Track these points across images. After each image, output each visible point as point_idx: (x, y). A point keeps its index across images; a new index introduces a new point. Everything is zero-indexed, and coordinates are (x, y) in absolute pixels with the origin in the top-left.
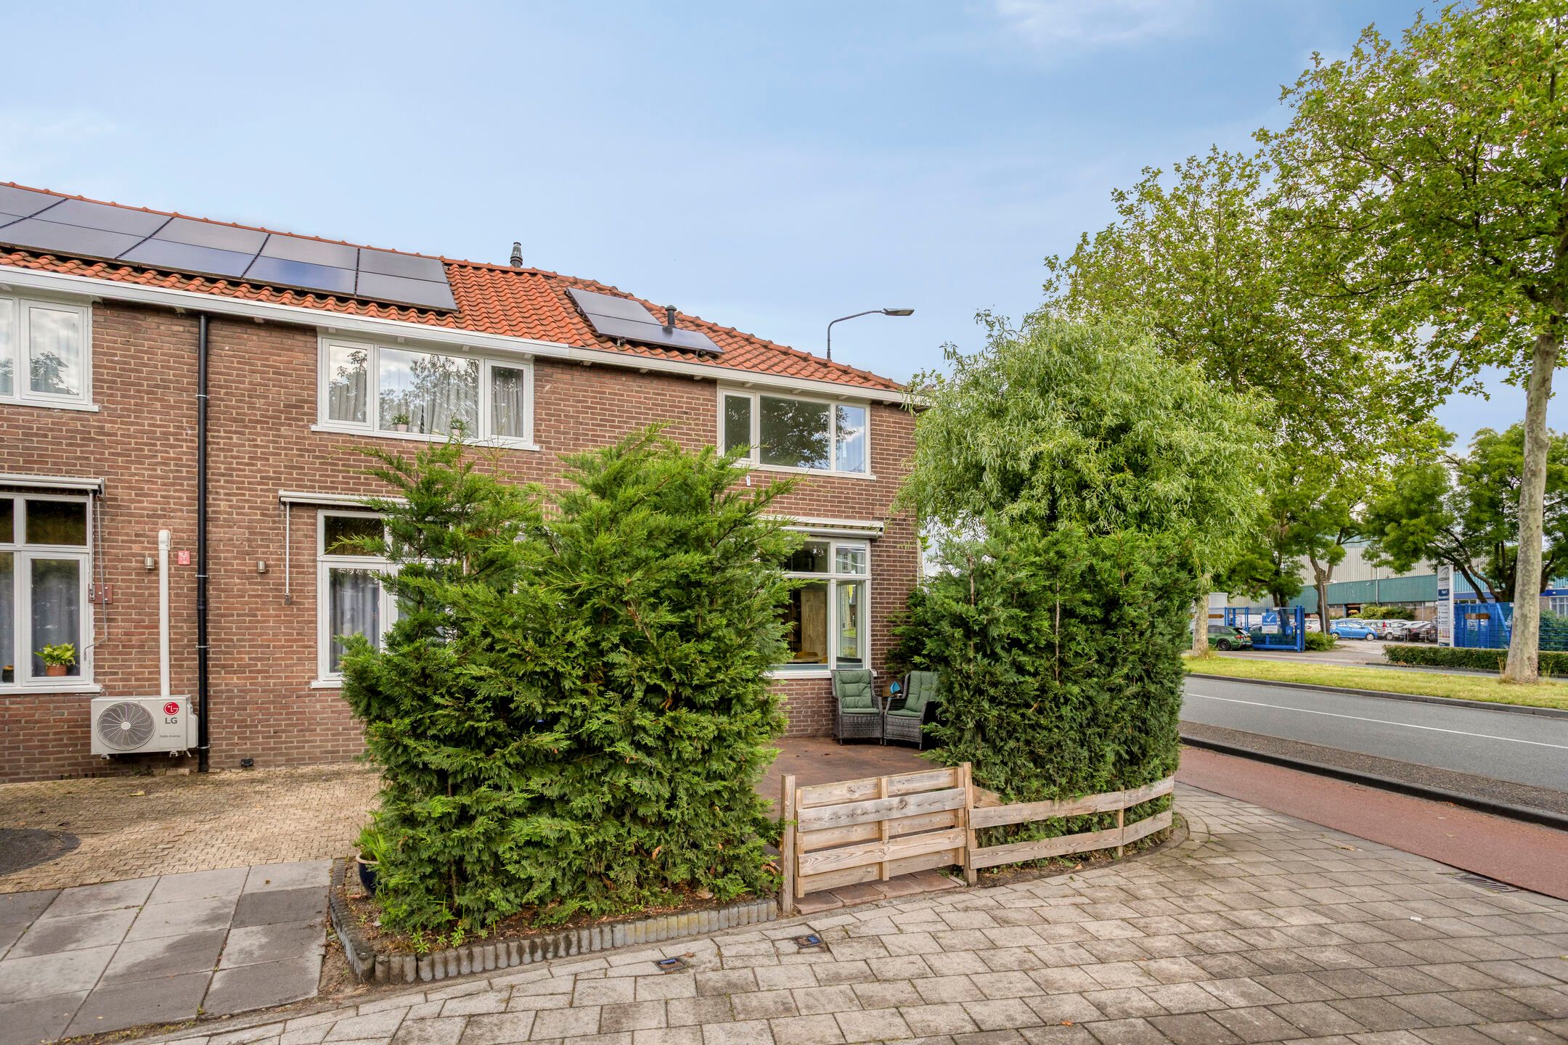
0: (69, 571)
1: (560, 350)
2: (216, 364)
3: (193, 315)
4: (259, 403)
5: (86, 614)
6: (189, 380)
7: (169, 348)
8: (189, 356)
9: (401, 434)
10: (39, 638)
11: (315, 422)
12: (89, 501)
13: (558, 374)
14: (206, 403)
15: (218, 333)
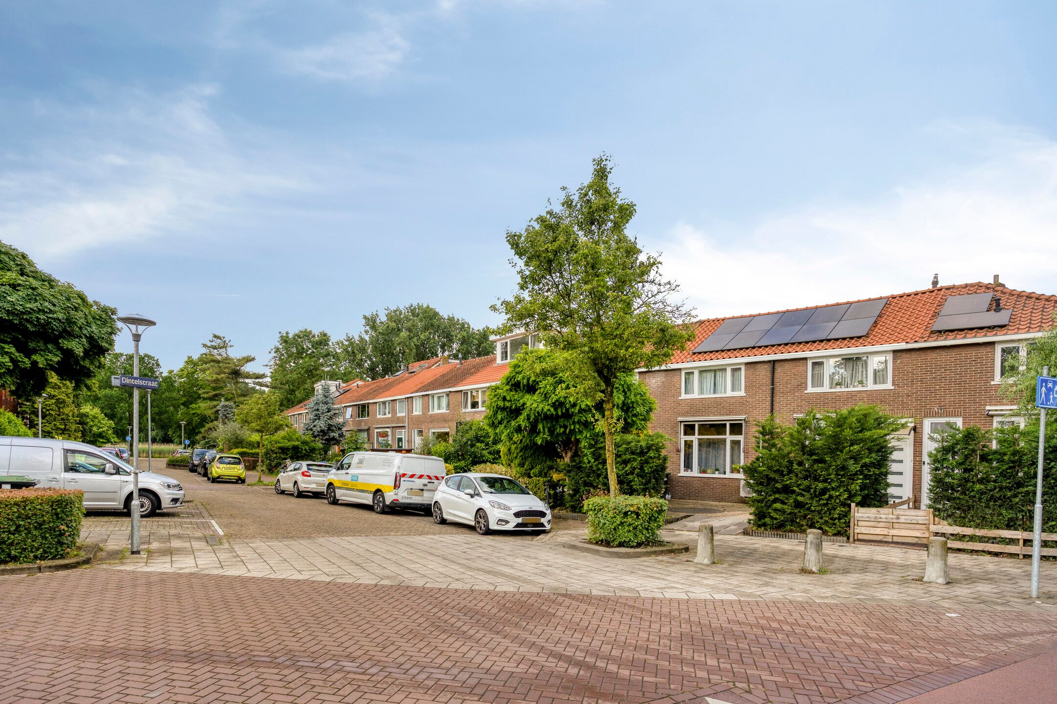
0: (738, 442)
1: (903, 346)
2: (777, 375)
3: (769, 362)
4: (789, 386)
5: (742, 455)
6: (769, 382)
7: (764, 373)
8: (769, 375)
9: (838, 389)
10: (732, 462)
11: (806, 390)
12: (743, 422)
13: (904, 355)
14: (773, 389)
15: (777, 365)
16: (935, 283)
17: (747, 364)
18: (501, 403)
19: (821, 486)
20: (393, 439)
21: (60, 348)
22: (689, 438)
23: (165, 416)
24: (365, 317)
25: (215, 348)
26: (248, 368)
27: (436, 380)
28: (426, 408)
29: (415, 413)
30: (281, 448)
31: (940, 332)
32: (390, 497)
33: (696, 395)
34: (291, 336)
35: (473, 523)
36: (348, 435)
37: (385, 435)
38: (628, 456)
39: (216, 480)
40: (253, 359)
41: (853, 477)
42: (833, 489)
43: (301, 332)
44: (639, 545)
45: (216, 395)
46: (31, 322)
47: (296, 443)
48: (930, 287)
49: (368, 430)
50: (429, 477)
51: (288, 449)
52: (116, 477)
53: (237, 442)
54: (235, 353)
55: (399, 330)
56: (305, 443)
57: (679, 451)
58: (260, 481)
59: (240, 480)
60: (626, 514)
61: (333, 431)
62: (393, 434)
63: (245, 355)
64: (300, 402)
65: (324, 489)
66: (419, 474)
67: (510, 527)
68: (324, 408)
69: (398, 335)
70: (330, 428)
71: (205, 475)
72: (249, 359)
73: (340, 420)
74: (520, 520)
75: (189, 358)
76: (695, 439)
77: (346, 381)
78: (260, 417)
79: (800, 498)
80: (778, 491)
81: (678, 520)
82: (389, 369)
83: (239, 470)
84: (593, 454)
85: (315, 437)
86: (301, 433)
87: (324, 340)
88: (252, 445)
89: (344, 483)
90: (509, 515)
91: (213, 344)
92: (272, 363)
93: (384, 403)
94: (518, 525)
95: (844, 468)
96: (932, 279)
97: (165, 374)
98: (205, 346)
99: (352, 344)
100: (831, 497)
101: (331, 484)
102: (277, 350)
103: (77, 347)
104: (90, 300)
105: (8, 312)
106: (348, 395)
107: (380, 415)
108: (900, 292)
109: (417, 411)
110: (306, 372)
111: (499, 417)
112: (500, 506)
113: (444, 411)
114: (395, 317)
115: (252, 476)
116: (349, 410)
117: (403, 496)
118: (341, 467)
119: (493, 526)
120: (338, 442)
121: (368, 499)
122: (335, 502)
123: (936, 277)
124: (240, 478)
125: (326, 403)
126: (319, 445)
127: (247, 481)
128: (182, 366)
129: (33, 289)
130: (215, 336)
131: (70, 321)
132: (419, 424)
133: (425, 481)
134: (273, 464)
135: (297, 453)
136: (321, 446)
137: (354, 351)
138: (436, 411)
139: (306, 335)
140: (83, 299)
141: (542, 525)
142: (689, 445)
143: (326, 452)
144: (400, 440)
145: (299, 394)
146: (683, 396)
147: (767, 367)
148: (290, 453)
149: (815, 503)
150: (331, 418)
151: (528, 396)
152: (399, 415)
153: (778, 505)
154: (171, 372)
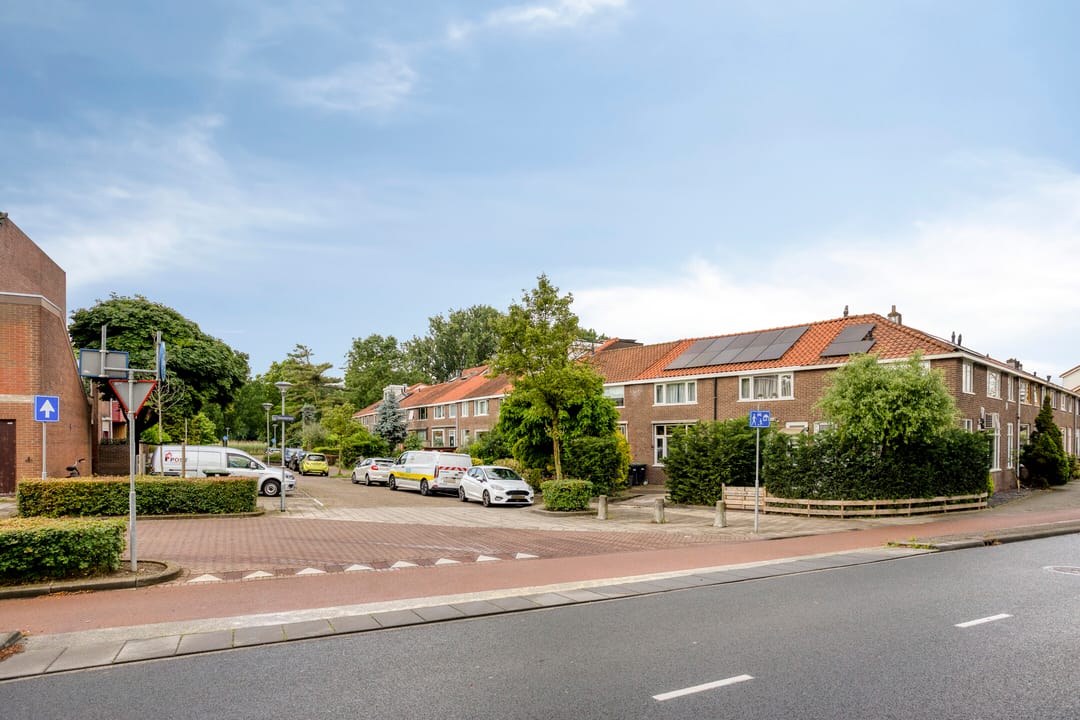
1: (799, 368)
2: (719, 388)
3: (713, 378)
4: (727, 397)
6: (713, 394)
8: (713, 387)
9: (760, 400)
11: (738, 400)
13: (801, 374)
14: (716, 399)
15: (718, 381)
16: (846, 313)
17: (699, 380)
18: (507, 415)
19: (703, 472)
20: (446, 438)
21: (217, 386)
22: (660, 437)
23: (255, 417)
24: (431, 320)
25: (298, 356)
26: (327, 374)
27: (481, 388)
28: (471, 412)
29: (463, 416)
30: (355, 447)
31: (826, 357)
32: (431, 483)
33: (664, 403)
34: (362, 341)
35: (481, 500)
36: (410, 434)
37: (440, 434)
38: (592, 453)
39: (306, 474)
40: (331, 366)
41: (725, 466)
42: (712, 475)
43: (371, 337)
44: (570, 510)
45: (300, 399)
46: (202, 371)
47: (367, 442)
48: (842, 316)
49: (427, 430)
50: (459, 469)
51: (361, 447)
52: (256, 471)
53: (319, 441)
54: (315, 361)
55: (461, 331)
56: (375, 442)
57: (653, 447)
58: (340, 474)
59: (324, 474)
60: (562, 491)
61: (397, 431)
62: (447, 433)
63: (323, 362)
64: (372, 402)
65: (387, 479)
66: (452, 467)
67: (503, 502)
68: (391, 411)
69: (461, 336)
70: (395, 429)
71: (297, 469)
72: (327, 366)
73: (404, 421)
74: (510, 497)
75: (274, 363)
76: (664, 437)
77: (409, 385)
78: (340, 423)
79: (692, 481)
80: (681, 476)
81: (630, 498)
82: (451, 368)
83: (323, 466)
84: (571, 451)
85: (383, 436)
86: (371, 433)
87: (392, 343)
88: (330, 443)
89: (402, 475)
90: (502, 494)
91: (297, 353)
92: (347, 365)
93: (439, 407)
94: (509, 500)
95: (719, 460)
96: (843, 310)
97: (254, 379)
98: (289, 355)
99: (418, 345)
100: (710, 480)
101: (392, 475)
102: (351, 354)
103: (227, 384)
104: (232, 350)
105: (191, 366)
106: (411, 399)
107: (436, 417)
108: (821, 321)
109: (465, 415)
110: (376, 373)
111: (507, 425)
112: (497, 487)
113: (485, 414)
114: (459, 318)
115: (333, 470)
116: (412, 412)
117: (440, 483)
118: (399, 462)
119: (493, 501)
120: (401, 440)
121: (417, 486)
122: (395, 488)
123: (847, 308)
124: (324, 472)
125: (392, 408)
126: (386, 443)
127: (330, 474)
128: (267, 371)
129: (203, 348)
130: (299, 346)
131: (223, 368)
132: (467, 425)
133: (457, 472)
134: (349, 460)
135: (368, 451)
136: (388, 444)
137: (419, 351)
138: (480, 415)
139: (376, 339)
140: (229, 350)
141: (526, 501)
142: (660, 442)
143: (392, 450)
144: (452, 438)
145: (370, 395)
146: (656, 404)
147: (712, 382)
148: (363, 451)
149: (701, 484)
150: (396, 421)
151: (526, 410)
152: (451, 417)
153: (680, 486)
154: (258, 376)
